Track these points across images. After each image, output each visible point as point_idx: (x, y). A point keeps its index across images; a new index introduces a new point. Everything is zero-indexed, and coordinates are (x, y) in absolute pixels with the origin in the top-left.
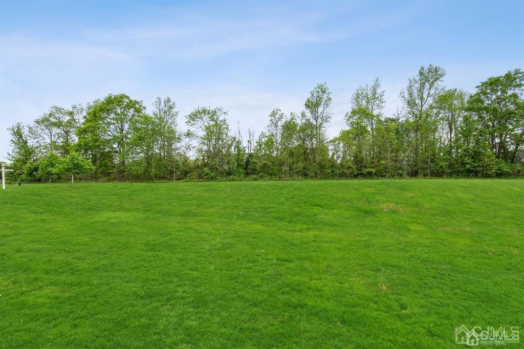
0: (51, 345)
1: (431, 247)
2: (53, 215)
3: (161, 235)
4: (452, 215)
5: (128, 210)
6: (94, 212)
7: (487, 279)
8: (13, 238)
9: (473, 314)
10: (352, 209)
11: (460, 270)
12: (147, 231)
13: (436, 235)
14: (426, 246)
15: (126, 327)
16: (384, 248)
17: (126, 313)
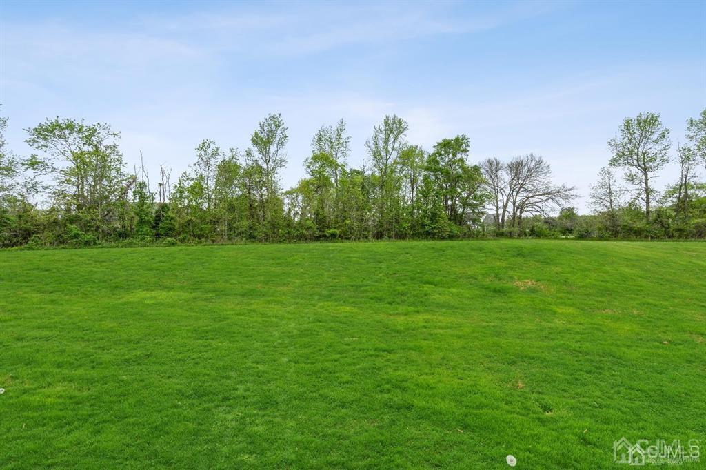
0: (65, 456)
1: (584, 334)
2: (66, 295)
3: (215, 319)
4: (613, 295)
5: (170, 289)
6: (123, 290)
7: (661, 373)
8: (12, 323)
9: (642, 417)
10: (476, 288)
11: (624, 363)
12: (195, 314)
13: (592, 320)
14: (578, 333)
15: (168, 433)
16: (521, 335)
17: (167, 416)
